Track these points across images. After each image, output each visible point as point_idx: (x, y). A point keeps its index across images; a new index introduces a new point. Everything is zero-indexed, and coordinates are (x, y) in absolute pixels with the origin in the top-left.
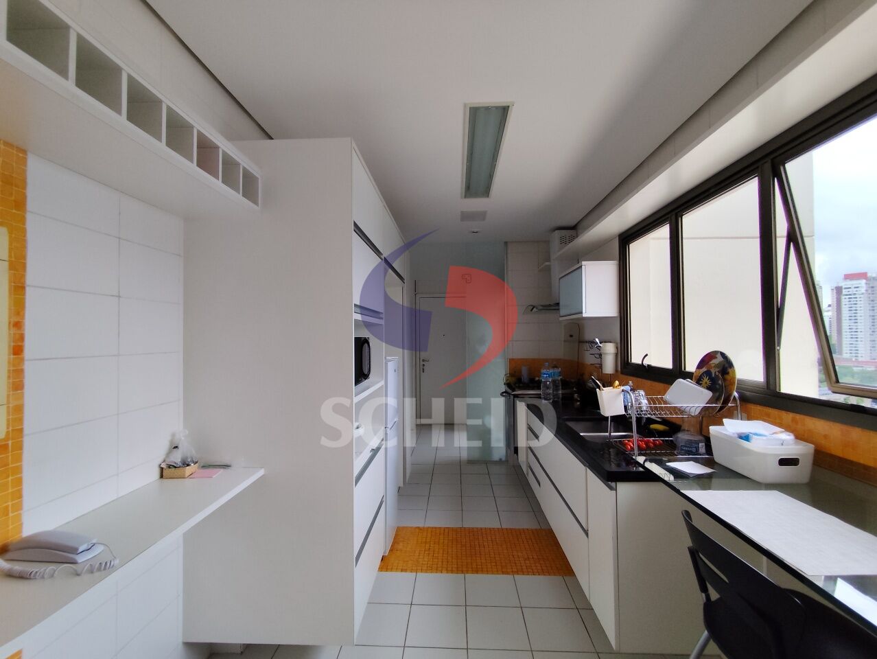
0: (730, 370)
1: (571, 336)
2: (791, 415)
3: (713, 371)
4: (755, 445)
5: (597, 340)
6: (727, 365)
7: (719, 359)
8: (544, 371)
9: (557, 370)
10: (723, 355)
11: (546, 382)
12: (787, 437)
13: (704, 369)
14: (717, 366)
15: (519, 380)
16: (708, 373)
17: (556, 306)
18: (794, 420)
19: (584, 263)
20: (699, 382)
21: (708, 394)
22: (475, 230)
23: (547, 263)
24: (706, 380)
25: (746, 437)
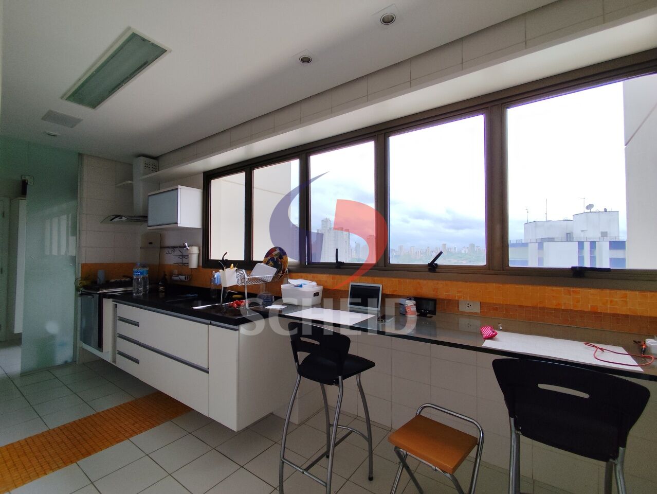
0: (284, 257)
1: (151, 243)
2: (312, 275)
3: (275, 258)
4: (304, 289)
5: (186, 244)
6: (282, 254)
7: (278, 251)
8: (135, 270)
9: (146, 269)
10: (280, 249)
11: (138, 279)
12: (314, 283)
13: (269, 258)
14: (276, 255)
15: (95, 282)
16: (272, 259)
17: (144, 218)
18: (313, 277)
19: (179, 186)
20: (267, 264)
21: (275, 270)
22: (54, 133)
23: (129, 182)
24: (271, 263)
25: (301, 286)
